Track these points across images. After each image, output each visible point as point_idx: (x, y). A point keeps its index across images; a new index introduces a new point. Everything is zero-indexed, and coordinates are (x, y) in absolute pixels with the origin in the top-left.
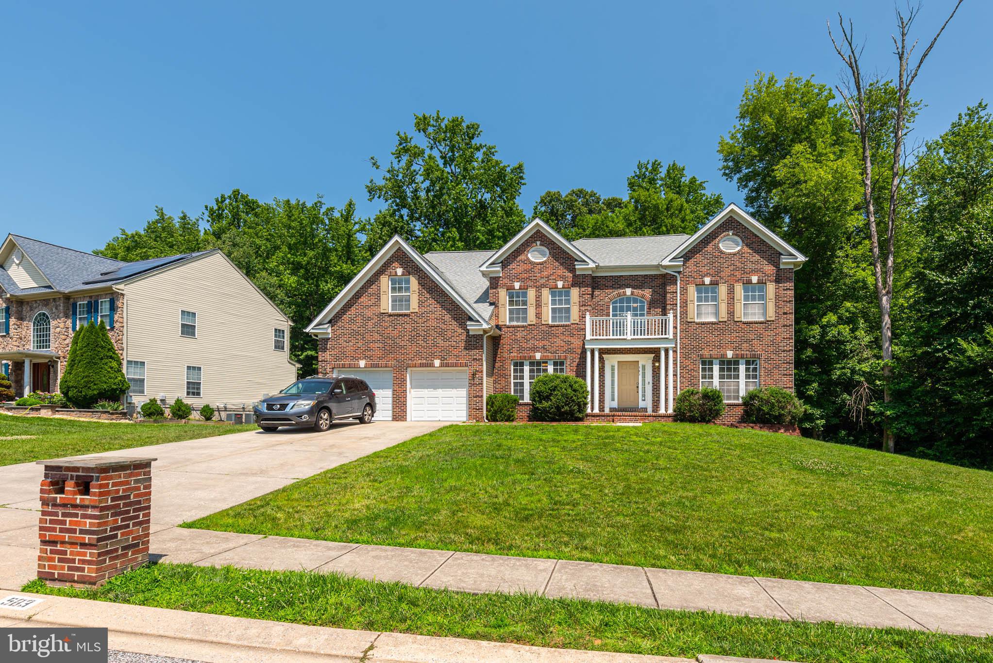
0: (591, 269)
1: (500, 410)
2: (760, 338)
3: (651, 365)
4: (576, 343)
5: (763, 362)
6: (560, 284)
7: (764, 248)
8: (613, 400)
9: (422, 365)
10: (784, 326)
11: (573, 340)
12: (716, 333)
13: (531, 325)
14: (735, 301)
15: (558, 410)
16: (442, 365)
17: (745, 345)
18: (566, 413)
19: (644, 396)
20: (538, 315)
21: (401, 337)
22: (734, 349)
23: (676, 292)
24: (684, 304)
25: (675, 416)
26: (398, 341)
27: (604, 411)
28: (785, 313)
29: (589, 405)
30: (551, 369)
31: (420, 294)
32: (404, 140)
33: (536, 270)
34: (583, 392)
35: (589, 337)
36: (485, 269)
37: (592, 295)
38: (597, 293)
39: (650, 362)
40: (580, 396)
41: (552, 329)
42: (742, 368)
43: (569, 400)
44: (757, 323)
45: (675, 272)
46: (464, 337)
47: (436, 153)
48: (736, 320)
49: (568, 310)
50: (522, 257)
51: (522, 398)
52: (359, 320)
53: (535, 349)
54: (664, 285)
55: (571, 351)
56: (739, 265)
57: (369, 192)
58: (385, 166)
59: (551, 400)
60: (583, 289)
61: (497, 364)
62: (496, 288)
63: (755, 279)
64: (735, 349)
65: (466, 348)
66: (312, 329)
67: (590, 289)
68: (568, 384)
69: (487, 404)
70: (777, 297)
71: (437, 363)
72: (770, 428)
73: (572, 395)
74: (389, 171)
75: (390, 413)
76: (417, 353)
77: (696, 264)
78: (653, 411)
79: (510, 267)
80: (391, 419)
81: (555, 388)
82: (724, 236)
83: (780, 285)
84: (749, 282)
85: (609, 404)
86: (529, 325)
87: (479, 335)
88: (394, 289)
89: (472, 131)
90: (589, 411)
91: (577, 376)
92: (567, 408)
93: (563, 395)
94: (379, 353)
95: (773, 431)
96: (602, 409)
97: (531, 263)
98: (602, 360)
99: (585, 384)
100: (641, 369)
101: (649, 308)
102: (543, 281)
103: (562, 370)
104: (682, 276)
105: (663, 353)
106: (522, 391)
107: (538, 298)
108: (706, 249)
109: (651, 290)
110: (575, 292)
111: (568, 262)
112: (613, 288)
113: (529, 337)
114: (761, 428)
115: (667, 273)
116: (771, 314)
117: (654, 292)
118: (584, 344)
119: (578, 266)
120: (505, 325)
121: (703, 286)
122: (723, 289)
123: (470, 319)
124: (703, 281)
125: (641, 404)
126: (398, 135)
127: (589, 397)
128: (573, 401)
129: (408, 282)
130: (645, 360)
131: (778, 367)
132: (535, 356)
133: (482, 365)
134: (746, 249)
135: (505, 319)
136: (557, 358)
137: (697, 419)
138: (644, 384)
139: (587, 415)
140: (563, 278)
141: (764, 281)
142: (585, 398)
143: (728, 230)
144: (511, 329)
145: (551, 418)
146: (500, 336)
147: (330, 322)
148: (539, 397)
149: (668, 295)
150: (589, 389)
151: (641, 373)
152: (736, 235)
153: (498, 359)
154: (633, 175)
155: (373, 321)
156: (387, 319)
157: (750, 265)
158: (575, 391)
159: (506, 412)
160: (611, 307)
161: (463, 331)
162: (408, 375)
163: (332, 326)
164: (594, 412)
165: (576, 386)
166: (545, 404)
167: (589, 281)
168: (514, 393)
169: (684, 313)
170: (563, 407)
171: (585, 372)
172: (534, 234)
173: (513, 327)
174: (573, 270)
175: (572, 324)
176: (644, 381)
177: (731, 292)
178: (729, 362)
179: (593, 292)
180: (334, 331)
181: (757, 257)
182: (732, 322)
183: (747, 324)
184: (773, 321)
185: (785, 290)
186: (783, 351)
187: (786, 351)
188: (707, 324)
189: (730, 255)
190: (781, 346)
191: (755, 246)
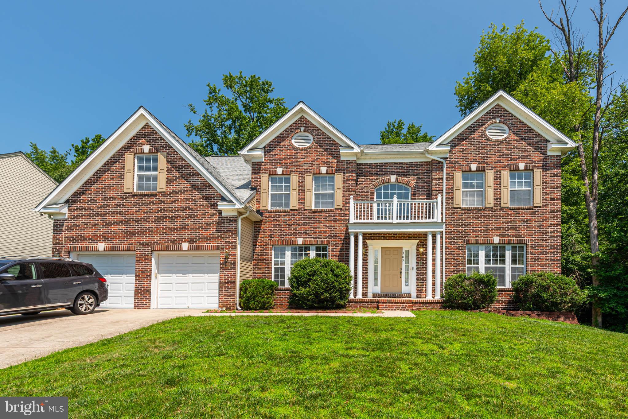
0: (356, 154)
1: (253, 297)
2: (527, 223)
3: (415, 251)
4: (340, 228)
5: (530, 248)
6: (324, 170)
7: (531, 136)
8: (376, 285)
9: (168, 249)
10: (551, 212)
11: (336, 225)
12: (482, 219)
13: (294, 210)
14: (502, 187)
15: (317, 297)
16: (190, 249)
17: (511, 231)
18: (326, 300)
19: (407, 281)
20: (301, 201)
21: (146, 218)
23: (442, 179)
24: (451, 190)
25: (444, 302)
26: (142, 222)
27: (366, 296)
28: (552, 200)
29: (352, 291)
30: (313, 254)
31: (169, 172)
32: (213, 91)
33: (299, 156)
34: (346, 277)
35: (352, 220)
36: (246, 153)
37: (357, 181)
38: (361, 179)
39: (415, 247)
40: (342, 281)
41: (315, 214)
42: (508, 254)
43: (329, 287)
44: (524, 209)
45: (442, 158)
46: (216, 219)
47: (239, 104)
48: (503, 205)
49: (332, 196)
50: (285, 143)
51: (283, 283)
52: (100, 199)
53: (297, 234)
54: (429, 172)
55: (334, 236)
56: (506, 151)
57: (187, 130)
58: (201, 112)
59: (309, 286)
60: (347, 175)
61: (257, 249)
62: (258, 173)
63: (522, 166)
64: (501, 235)
65: (218, 231)
66: (43, 208)
67: (354, 175)
68: (329, 269)
69: (241, 290)
70: (545, 183)
71: (185, 246)
72: (548, 317)
73: (333, 280)
74: (204, 116)
75: (132, 300)
76: (164, 236)
77: (463, 151)
78: (417, 297)
79: (273, 152)
80: (133, 306)
81: (314, 273)
82: (492, 124)
83: (548, 172)
84: (516, 169)
85: (372, 289)
86: (292, 210)
87: (233, 217)
88: (140, 168)
89: (266, 88)
90: (352, 297)
91: (340, 261)
92: (327, 295)
93: (322, 281)
94: (121, 236)
95: (553, 320)
96: (365, 294)
97: (295, 148)
98: (365, 245)
99: (348, 269)
100: (404, 255)
101: (414, 195)
102: (306, 167)
103: (324, 255)
104: (448, 162)
105: (430, 238)
106: (283, 276)
107: (301, 184)
108: (473, 136)
109: (415, 177)
110: (339, 178)
111: (333, 148)
112: (378, 175)
113: (291, 222)
114: (538, 315)
115: (433, 160)
116: (538, 200)
117: (419, 179)
118: (347, 229)
119: (342, 151)
120: (266, 210)
121: (469, 173)
122: (490, 176)
123: (223, 199)
124: (470, 168)
125: (405, 290)
126: (209, 86)
127: (352, 282)
128: (334, 287)
129: (156, 160)
130: (410, 246)
131: (545, 253)
132: (297, 241)
133: (235, 248)
134: (513, 136)
135: (267, 204)
136: (319, 243)
137: (470, 307)
138: (407, 270)
139: (350, 302)
140: (327, 164)
141: (531, 168)
142: (348, 284)
143: (495, 118)
144: (273, 214)
145: (309, 305)
146: (261, 221)
147: (67, 202)
148: (297, 283)
149: (434, 182)
150: (352, 274)
151: (404, 258)
152: (503, 123)
153: (258, 244)
154: (384, 130)
155: (116, 201)
156: (131, 199)
157: (516, 153)
158: (336, 276)
159: (260, 299)
160: (375, 193)
161: (215, 212)
162: (153, 259)
163: (69, 207)
164: (357, 298)
165: (337, 271)
166: (303, 291)
167: (354, 167)
168: (275, 278)
169: (450, 199)
170: (322, 294)
171: (348, 257)
172: (299, 120)
173: (275, 212)
174: (337, 156)
175: (336, 209)
176: (407, 266)
177: (498, 178)
178: (495, 248)
179: (357, 179)
180: (71, 212)
181: (524, 144)
182: (499, 208)
183: (514, 210)
184: (540, 207)
185: (553, 177)
186: (550, 237)
187: (554, 237)
188: (473, 210)
189: (497, 142)
190: (549, 232)
191: (522, 133)
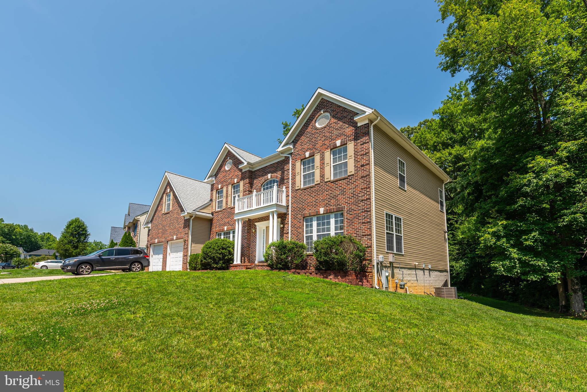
0: (247, 166)
2: (343, 192)
5: (346, 213)
6: (236, 181)
7: (345, 115)
10: (362, 178)
12: (313, 195)
13: (224, 209)
14: (326, 165)
17: (332, 201)
22: (326, 205)
23: (289, 169)
24: (294, 177)
26: (166, 227)
28: (362, 166)
30: (231, 236)
33: (227, 175)
35: (236, 211)
36: (206, 180)
37: (251, 183)
38: (255, 181)
41: (232, 210)
42: (333, 221)
44: (340, 180)
45: (290, 154)
46: (183, 221)
50: (223, 169)
53: (225, 224)
54: (284, 166)
56: (327, 134)
60: (245, 181)
63: (339, 143)
67: (248, 180)
70: (356, 153)
77: (301, 144)
79: (218, 176)
82: (318, 116)
83: (358, 141)
84: (335, 147)
85: (259, 258)
97: (226, 171)
101: (280, 185)
102: (229, 181)
104: (292, 156)
107: (227, 192)
108: (307, 130)
109: (281, 172)
110: (242, 184)
112: (262, 176)
113: (223, 217)
116: (351, 169)
119: (240, 167)
120: (215, 212)
121: (305, 160)
122: (317, 158)
124: (305, 156)
131: (357, 217)
132: (224, 229)
133: (188, 236)
134: (333, 120)
136: (233, 228)
140: (237, 176)
141: (345, 143)
143: (320, 110)
144: (217, 214)
149: (286, 173)
152: (326, 112)
157: (335, 133)
160: (262, 189)
162: (168, 246)
167: (248, 175)
169: (294, 183)
172: (227, 153)
173: (218, 212)
177: (322, 158)
178: (323, 217)
179: (252, 181)
180: (151, 226)
181: (341, 123)
182: (323, 184)
183: (334, 182)
184: (353, 175)
185: (362, 145)
186: (361, 201)
187: (365, 200)
188: (308, 189)
189: (322, 129)
190: (360, 197)
191: (339, 115)
